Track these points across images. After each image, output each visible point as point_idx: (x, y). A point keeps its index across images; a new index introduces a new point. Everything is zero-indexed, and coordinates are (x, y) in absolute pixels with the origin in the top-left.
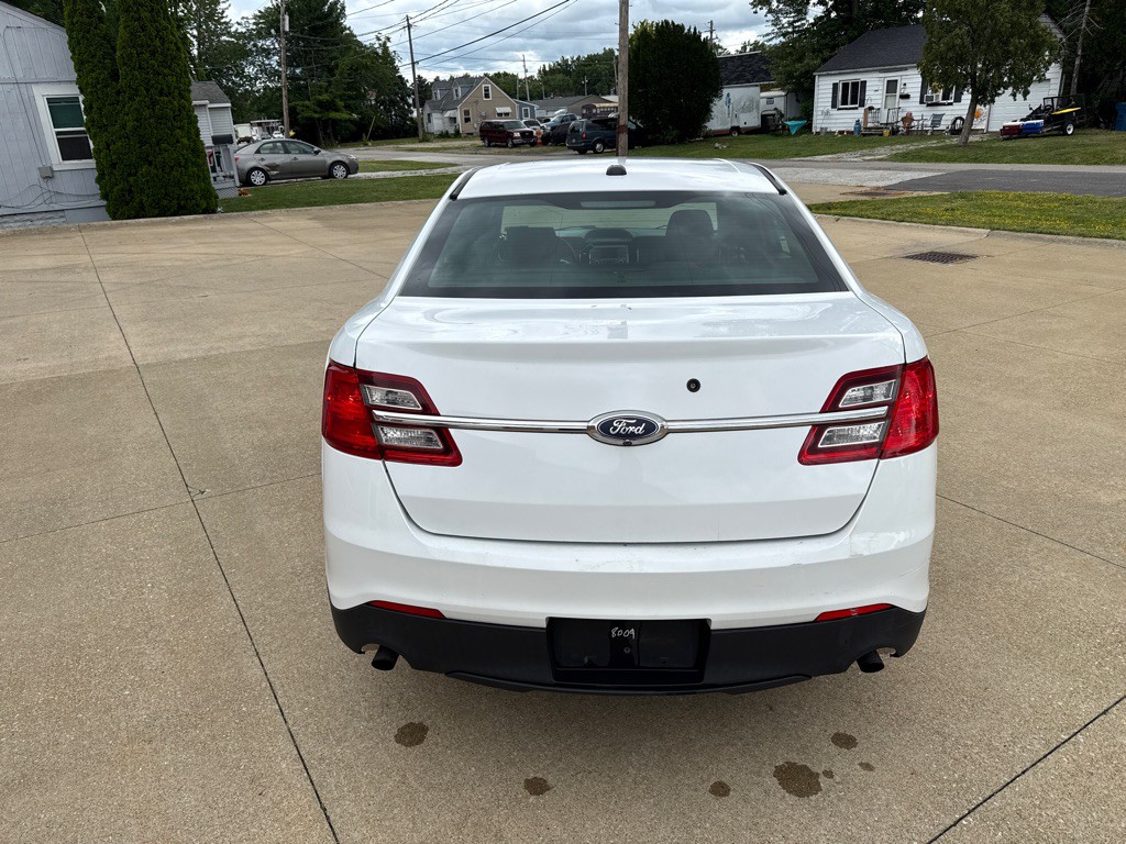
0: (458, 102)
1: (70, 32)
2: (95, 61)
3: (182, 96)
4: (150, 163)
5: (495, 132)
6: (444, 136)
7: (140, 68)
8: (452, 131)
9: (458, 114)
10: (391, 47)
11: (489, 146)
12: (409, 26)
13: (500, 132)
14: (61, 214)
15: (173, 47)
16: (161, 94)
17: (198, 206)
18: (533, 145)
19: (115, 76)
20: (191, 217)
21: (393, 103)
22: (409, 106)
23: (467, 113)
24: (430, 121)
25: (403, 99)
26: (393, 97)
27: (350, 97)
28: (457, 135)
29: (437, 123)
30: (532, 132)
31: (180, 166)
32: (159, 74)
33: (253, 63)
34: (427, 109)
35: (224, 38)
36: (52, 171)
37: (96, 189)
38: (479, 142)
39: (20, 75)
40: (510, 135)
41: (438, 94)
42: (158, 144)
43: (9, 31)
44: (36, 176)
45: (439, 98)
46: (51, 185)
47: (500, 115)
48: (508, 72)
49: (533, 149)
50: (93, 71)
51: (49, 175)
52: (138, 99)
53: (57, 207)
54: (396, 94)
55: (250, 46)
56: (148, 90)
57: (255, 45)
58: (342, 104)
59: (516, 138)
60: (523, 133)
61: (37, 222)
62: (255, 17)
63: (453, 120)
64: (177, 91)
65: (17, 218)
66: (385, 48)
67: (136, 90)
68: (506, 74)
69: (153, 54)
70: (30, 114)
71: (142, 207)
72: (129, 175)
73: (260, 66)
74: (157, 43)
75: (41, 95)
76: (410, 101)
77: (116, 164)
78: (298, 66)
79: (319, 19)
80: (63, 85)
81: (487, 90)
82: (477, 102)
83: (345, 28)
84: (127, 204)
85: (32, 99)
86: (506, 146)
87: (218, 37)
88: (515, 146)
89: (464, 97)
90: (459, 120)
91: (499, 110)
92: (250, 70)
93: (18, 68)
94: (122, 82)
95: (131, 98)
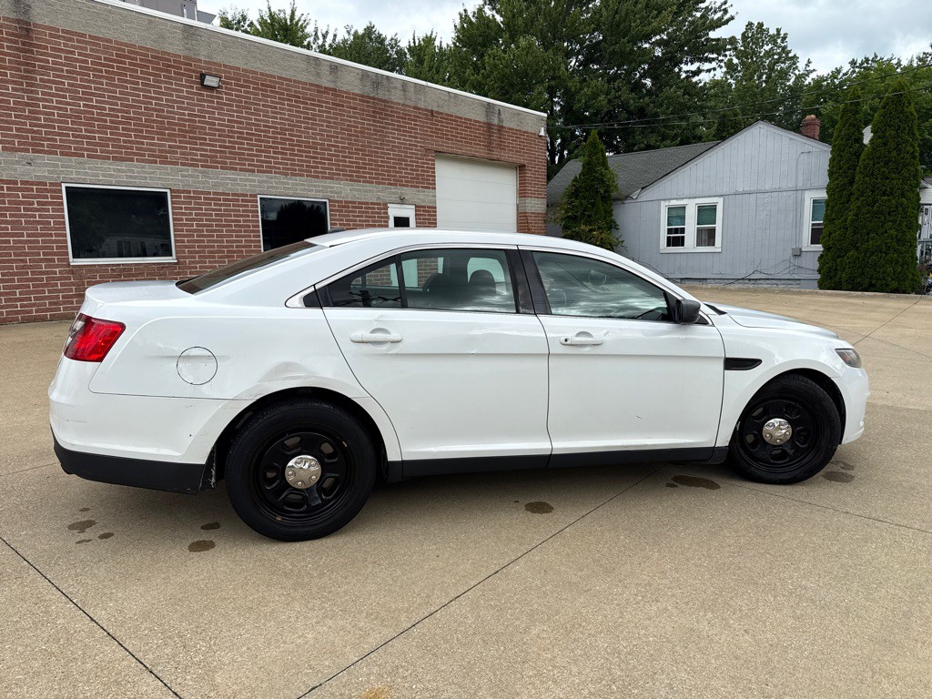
1: (832, 152)
2: (841, 171)
4: (857, 249)
7: (872, 174)
14: (798, 282)
16: (884, 194)
17: (887, 285)
19: (851, 182)
20: (872, 294)
31: (881, 252)
32: (887, 178)
36: (801, 251)
37: (817, 266)
39: (800, 184)
42: (868, 234)
43: (802, 156)
44: (789, 253)
46: (797, 262)
50: (838, 179)
51: (798, 254)
52: (862, 199)
53: (796, 277)
56: (873, 192)
61: (780, 286)
64: (899, 192)
65: (768, 282)
67: (863, 192)
69: (886, 163)
71: (840, 283)
72: (839, 257)
74: (894, 153)
75: (809, 198)
77: (831, 248)
80: (819, 191)
84: (831, 279)
85: (802, 201)
93: (800, 178)
94: (855, 186)
95: (857, 199)
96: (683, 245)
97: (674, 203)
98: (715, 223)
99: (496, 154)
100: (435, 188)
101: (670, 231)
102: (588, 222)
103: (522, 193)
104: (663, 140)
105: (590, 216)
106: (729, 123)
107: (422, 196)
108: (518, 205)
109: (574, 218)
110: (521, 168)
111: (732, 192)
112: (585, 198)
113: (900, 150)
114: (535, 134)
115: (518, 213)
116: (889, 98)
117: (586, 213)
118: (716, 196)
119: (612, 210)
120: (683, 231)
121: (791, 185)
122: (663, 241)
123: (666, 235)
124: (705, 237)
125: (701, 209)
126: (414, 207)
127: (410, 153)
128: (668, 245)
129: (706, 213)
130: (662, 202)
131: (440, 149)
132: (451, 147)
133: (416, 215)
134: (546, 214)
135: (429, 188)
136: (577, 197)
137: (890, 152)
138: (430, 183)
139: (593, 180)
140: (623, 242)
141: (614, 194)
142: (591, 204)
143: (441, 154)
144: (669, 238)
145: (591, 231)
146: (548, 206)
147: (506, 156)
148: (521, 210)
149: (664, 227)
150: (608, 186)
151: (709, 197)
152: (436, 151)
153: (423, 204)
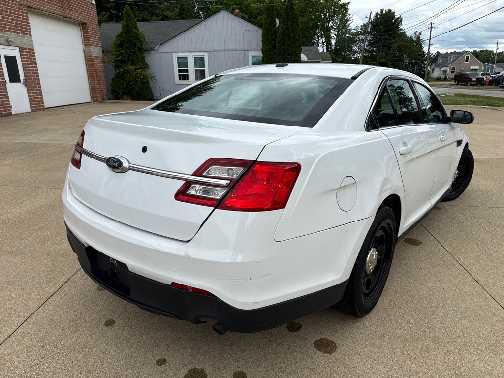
0: (450, 63)
1: (263, 31)
2: (269, 41)
3: (296, 55)
5: (462, 78)
6: (439, 79)
7: (284, 44)
8: (443, 77)
9: (448, 70)
10: (421, 37)
11: (458, 84)
12: (431, 28)
13: (465, 78)
15: (297, 36)
16: (289, 54)
18: (482, 85)
19: (274, 47)
21: (416, 63)
22: (425, 65)
23: (453, 69)
24: (433, 72)
25: (423, 62)
26: (417, 61)
27: (395, 60)
28: (446, 79)
29: (437, 73)
30: (484, 78)
32: (290, 46)
33: (356, 46)
34: (433, 66)
35: (347, 35)
38: (453, 83)
39: (246, 48)
40: (470, 80)
41: (440, 60)
43: (246, 31)
45: (440, 61)
47: (472, 70)
48: (488, 49)
49: (482, 87)
50: (267, 45)
52: (280, 56)
54: (420, 59)
55: (356, 38)
56: (284, 53)
57: (359, 38)
58: (391, 63)
59: (473, 81)
60: (478, 79)
62: (362, 26)
63: (445, 72)
64: (295, 53)
66: (418, 38)
67: (280, 53)
68: (487, 51)
69: (289, 39)
70: (246, 61)
73: (359, 47)
74: (292, 34)
75: (251, 55)
76: (426, 63)
78: (374, 47)
79: (389, 25)
80: (257, 51)
81: (467, 58)
82: (460, 64)
83: (401, 30)
85: (247, 55)
86: (467, 85)
87: (345, 35)
88: (471, 85)
89: (454, 61)
90: (448, 72)
91: (472, 68)
92: (355, 48)
93: (246, 45)
94: (276, 50)
95: (278, 56)
96: (188, 79)
97: (180, 54)
98: (204, 67)
99: (68, 13)
100: (31, 35)
101: (180, 71)
102: (133, 64)
103: (86, 42)
104: (151, 16)
105: (132, 60)
106: (186, 10)
107: (22, 40)
108: (84, 51)
109: (123, 61)
110: (83, 25)
111: (212, 49)
112: (128, 48)
113: (294, 32)
114: (89, 2)
115: (85, 56)
116: (288, 5)
117: (130, 58)
118: (203, 52)
119: (144, 57)
120: (187, 71)
121: (241, 47)
122: (177, 77)
123: (178, 73)
124: (199, 75)
125: (196, 58)
126: (18, 48)
127: (8, 6)
128: (180, 79)
129: (200, 61)
130: (173, 53)
131: (30, 5)
132: (37, 5)
133: (21, 55)
134: (103, 57)
135: (26, 34)
136: (122, 47)
137: (290, 33)
138: (27, 32)
139: (131, 37)
140: (155, 77)
141: (144, 47)
142: (133, 52)
143: (31, 9)
144: (179, 75)
145: (136, 69)
146: (103, 52)
147: (75, 15)
148: (88, 54)
149: (176, 69)
150: (141, 42)
151: (200, 52)
152: (28, 7)
153: (24, 47)
